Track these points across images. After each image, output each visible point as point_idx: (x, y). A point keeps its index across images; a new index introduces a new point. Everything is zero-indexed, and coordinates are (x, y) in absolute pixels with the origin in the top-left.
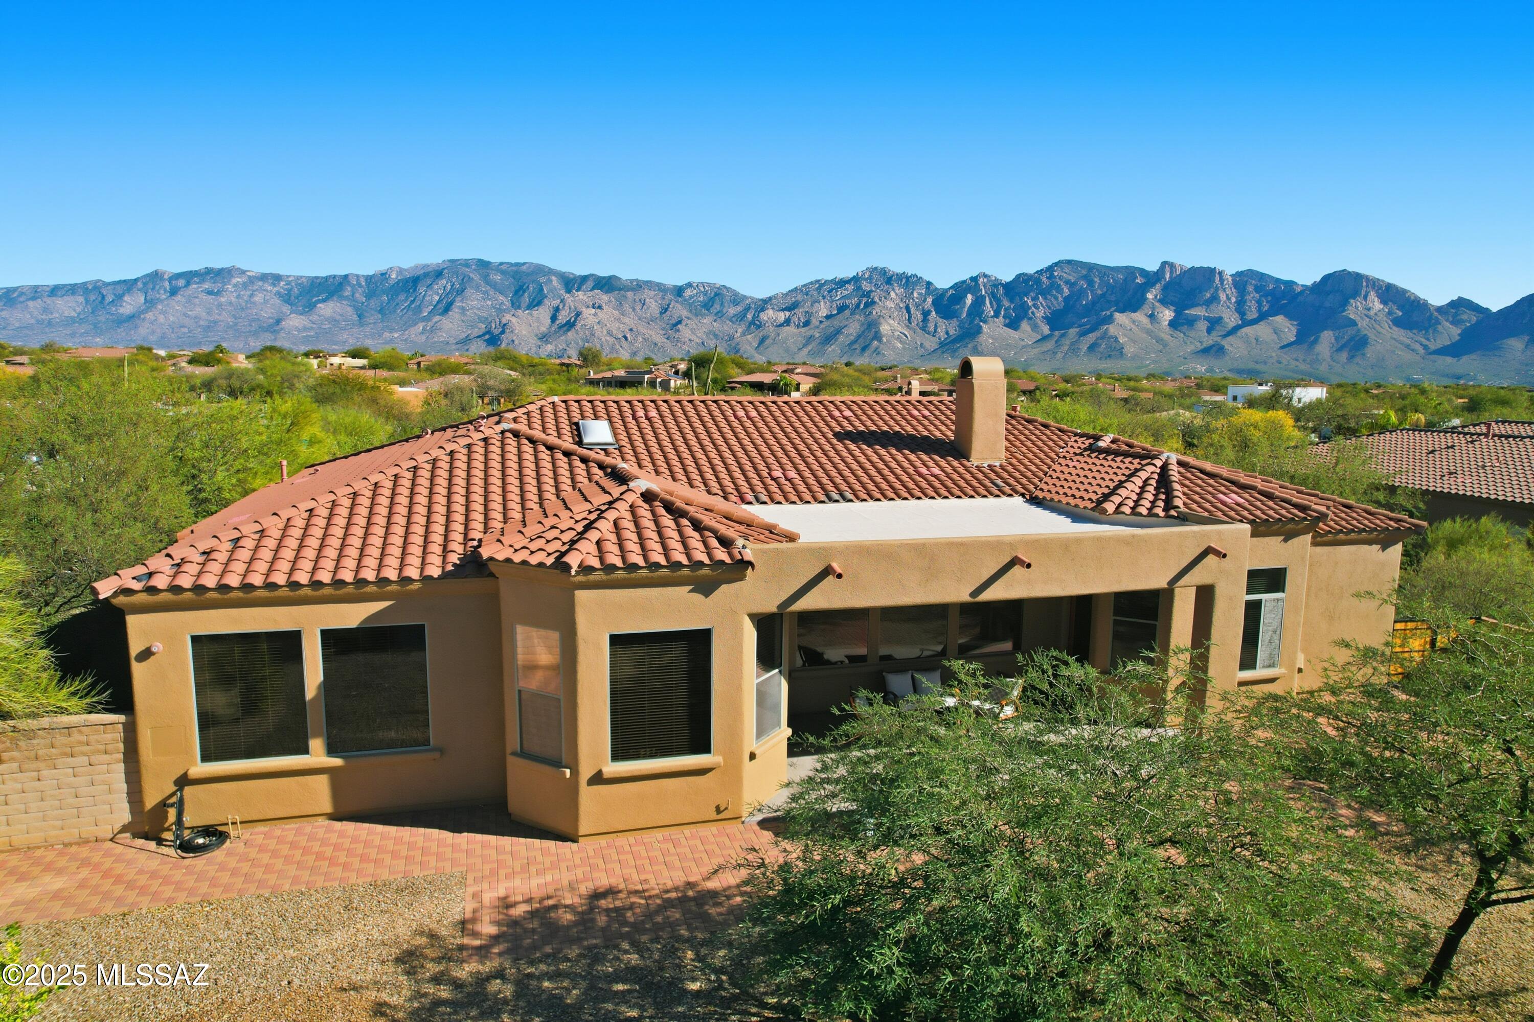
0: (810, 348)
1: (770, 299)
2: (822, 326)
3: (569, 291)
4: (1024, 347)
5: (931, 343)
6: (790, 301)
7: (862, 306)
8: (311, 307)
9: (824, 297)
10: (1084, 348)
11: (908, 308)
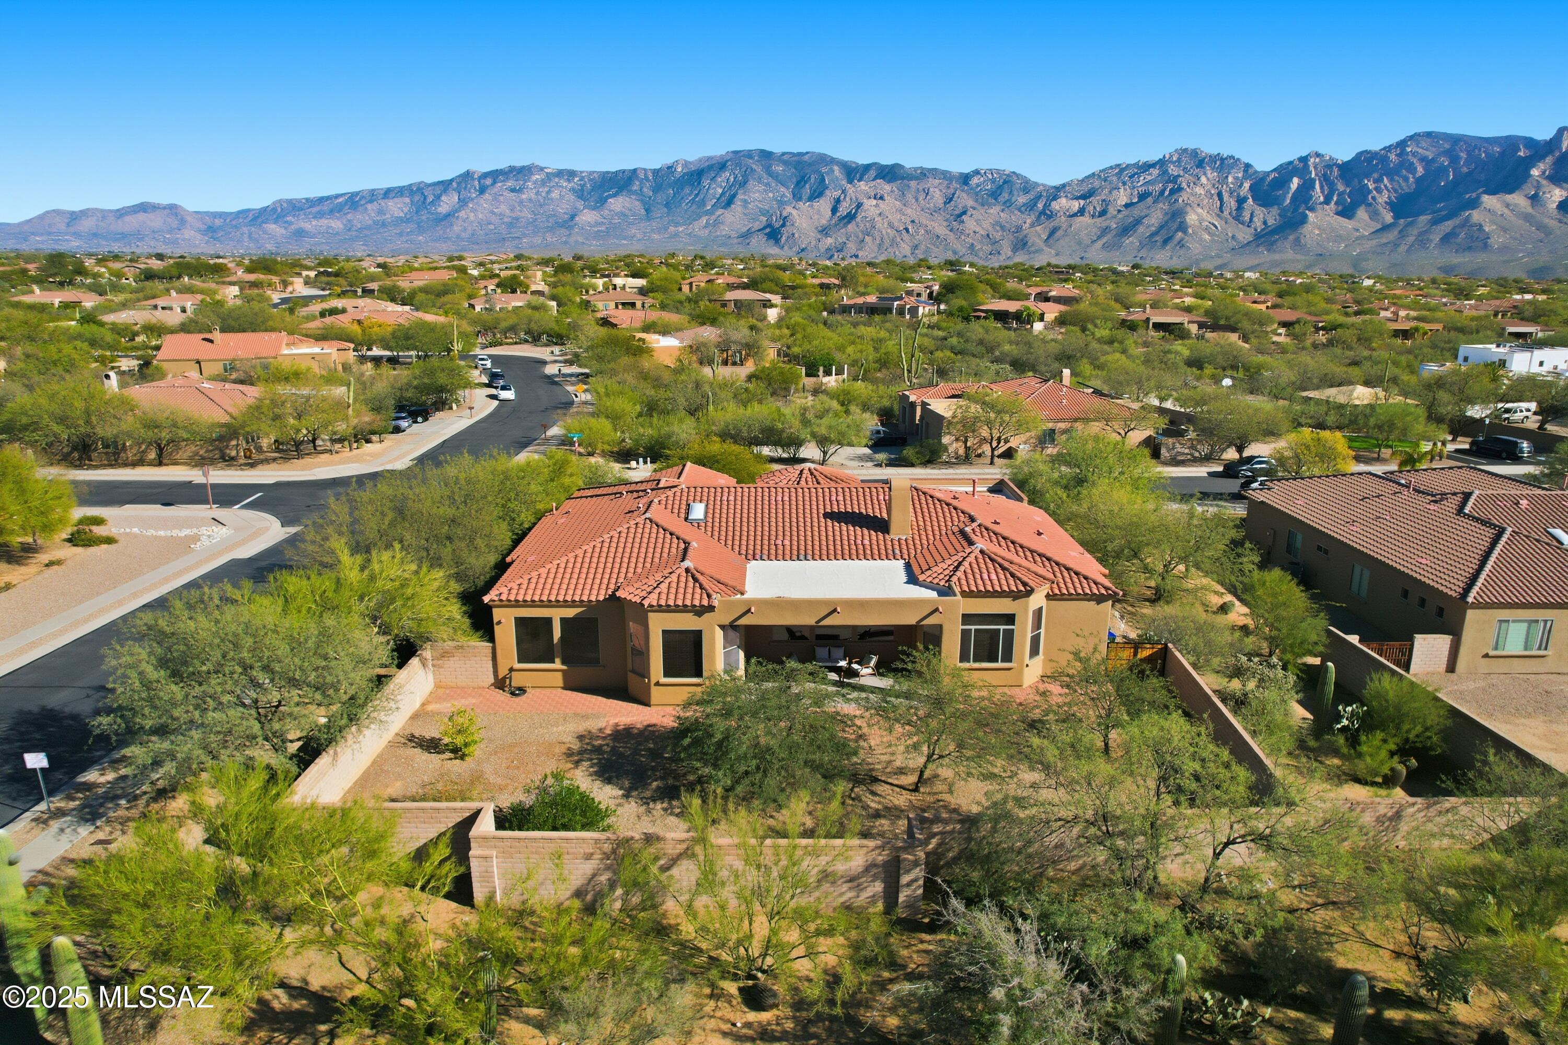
0: (1105, 240)
1: (1064, 186)
2: (1120, 216)
3: (850, 181)
4: (1358, 238)
5: (1244, 235)
6: (1085, 188)
7: (1167, 193)
8: (603, 201)
9: (1124, 184)
10: (1436, 238)
11: (1220, 195)
